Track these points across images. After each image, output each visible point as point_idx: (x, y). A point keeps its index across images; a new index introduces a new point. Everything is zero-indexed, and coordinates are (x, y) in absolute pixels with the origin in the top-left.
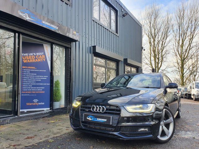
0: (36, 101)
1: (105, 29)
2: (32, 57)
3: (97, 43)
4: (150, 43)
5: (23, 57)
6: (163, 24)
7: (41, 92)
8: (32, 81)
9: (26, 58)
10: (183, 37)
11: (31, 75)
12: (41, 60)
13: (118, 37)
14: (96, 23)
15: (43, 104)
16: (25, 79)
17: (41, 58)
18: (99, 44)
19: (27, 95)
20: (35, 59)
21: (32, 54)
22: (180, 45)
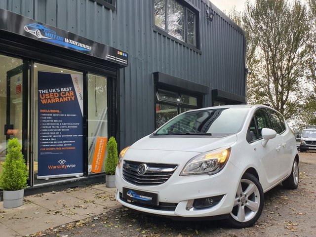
0: (62, 162)
1: (175, 44)
2: (55, 95)
3: (161, 67)
5: (41, 95)
7: (69, 148)
8: (55, 132)
9: (45, 97)
11: (54, 122)
12: (68, 99)
13: (200, 54)
14: (160, 34)
16: (45, 129)
18: (166, 68)
20: (59, 97)
21: (54, 90)
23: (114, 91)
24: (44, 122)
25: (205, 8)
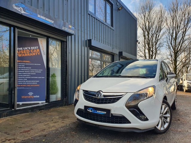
0: (31, 94)
3: (92, 36)
4: (144, 36)
6: (157, 17)
7: (36, 85)
8: (27, 75)
9: (21, 52)
10: (176, 30)
11: (26, 69)
12: (36, 54)
13: (114, 30)
14: (92, 16)
15: (38, 97)
16: (20, 72)
18: (95, 37)
19: (22, 88)
20: (30, 53)
21: (26, 48)
22: (173, 38)
23: (65, 50)
24: (20, 69)
25: (116, 2)
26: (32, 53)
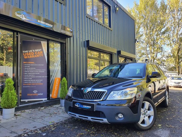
0: (35, 92)
1: (98, 24)
2: (32, 54)
3: (90, 37)
5: (24, 54)
7: (40, 84)
8: (32, 74)
9: (26, 55)
11: (31, 69)
12: (39, 55)
14: (90, 19)
15: (42, 94)
16: (26, 73)
17: (39, 54)
18: (93, 38)
20: (34, 55)
21: (31, 51)
23: (64, 51)
24: (25, 69)
25: (114, 4)
26: (36, 55)
